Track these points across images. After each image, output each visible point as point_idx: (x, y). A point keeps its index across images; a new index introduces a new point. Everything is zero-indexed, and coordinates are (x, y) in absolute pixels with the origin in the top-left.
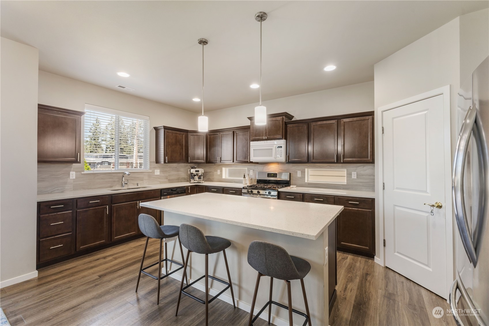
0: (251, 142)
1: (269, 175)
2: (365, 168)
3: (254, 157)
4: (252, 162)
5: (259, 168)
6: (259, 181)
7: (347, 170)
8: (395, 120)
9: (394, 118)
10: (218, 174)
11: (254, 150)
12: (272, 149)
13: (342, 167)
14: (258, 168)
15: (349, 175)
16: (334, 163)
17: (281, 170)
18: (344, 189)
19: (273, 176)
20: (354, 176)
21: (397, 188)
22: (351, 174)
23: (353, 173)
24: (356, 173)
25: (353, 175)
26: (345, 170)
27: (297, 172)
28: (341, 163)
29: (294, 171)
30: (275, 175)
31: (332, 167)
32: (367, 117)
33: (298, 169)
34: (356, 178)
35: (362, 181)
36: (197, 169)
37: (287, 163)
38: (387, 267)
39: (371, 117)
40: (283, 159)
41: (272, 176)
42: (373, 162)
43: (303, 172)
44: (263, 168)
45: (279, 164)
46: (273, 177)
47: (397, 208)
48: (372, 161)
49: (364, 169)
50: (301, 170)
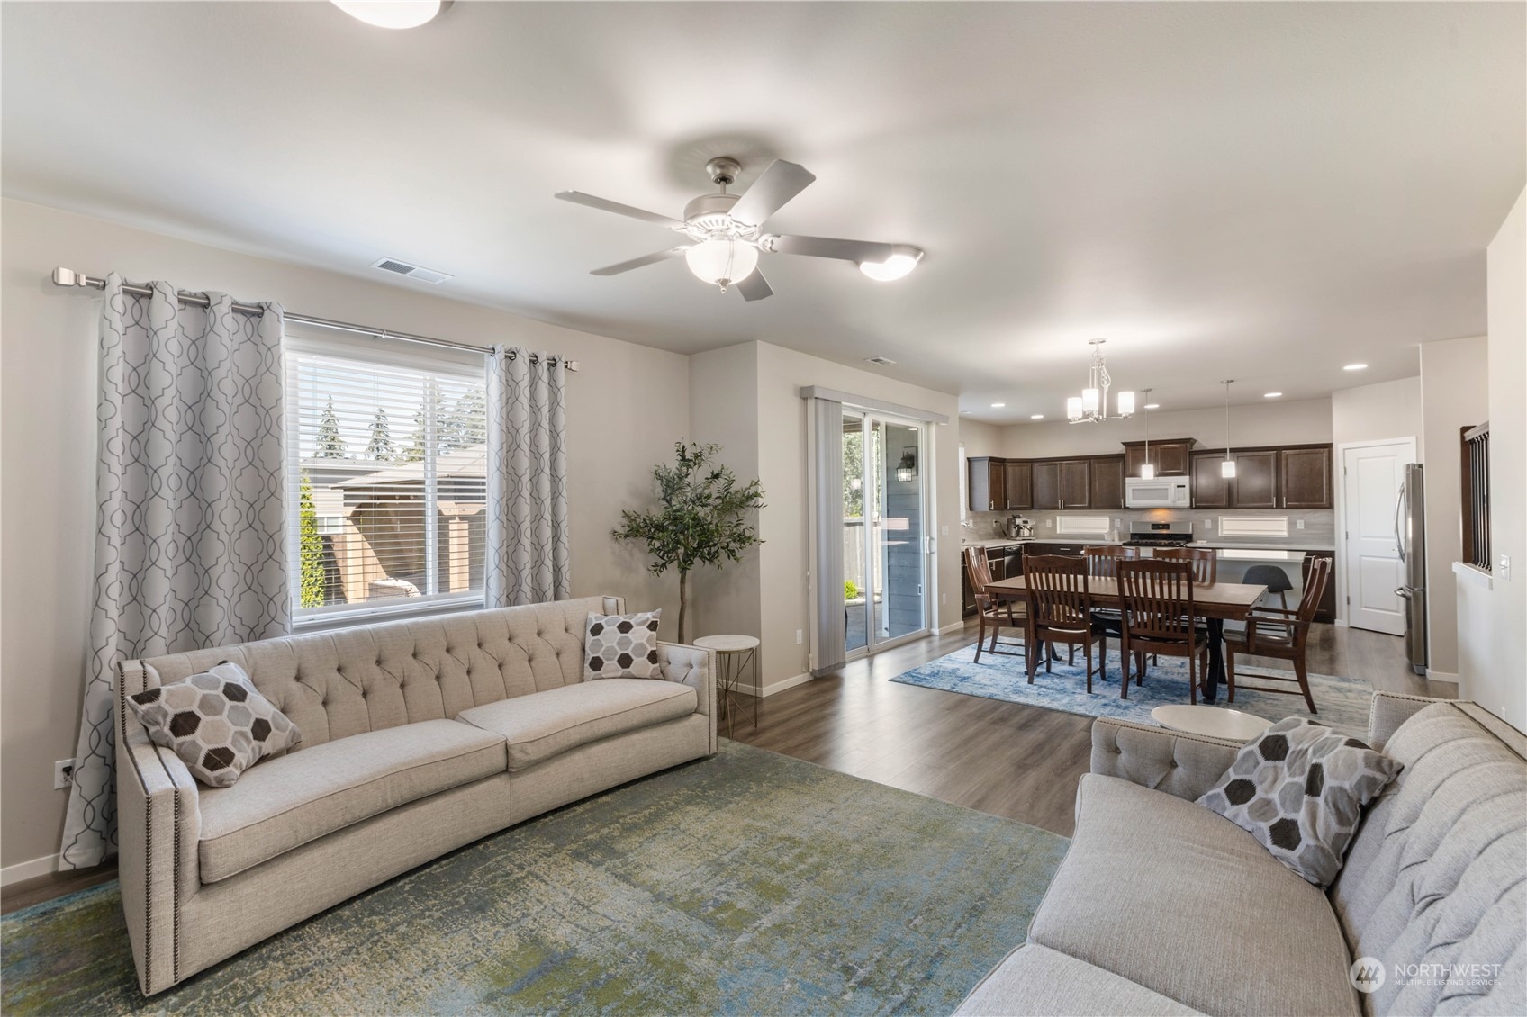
0: (1127, 479)
1: (1155, 526)
2: (1318, 514)
3: (1133, 499)
4: (1128, 508)
5: (1134, 516)
6: (1133, 535)
7: (1290, 517)
8: (1360, 461)
9: (1358, 459)
10: (1047, 526)
11: (1133, 490)
12: (1167, 489)
13: (1281, 514)
14: (1129, 517)
15: (1292, 524)
16: (1272, 508)
17: (1179, 518)
18: (1284, 543)
19: (1161, 527)
20: (1300, 525)
21: (1366, 536)
22: (1295, 523)
23: (1298, 521)
24: (1303, 521)
25: (1298, 524)
26: (1285, 519)
27: (1206, 521)
28: (1283, 508)
29: (1202, 519)
30: (1166, 526)
31: (1264, 514)
32: (1321, 450)
33: (1209, 517)
34: (1303, 527)
35: (1314, 532)
36: (1025, 519)
37: (1191, 507)
38: (1351, 627)
39: (1326, 450)
40: (1187, 503)
42: (1330, 506)
44: (1145, 515)
45: (1175, 511)
47: (1364, 558)
48: (1328, 505)
49: (1318, 517)
50: (1214, 518)
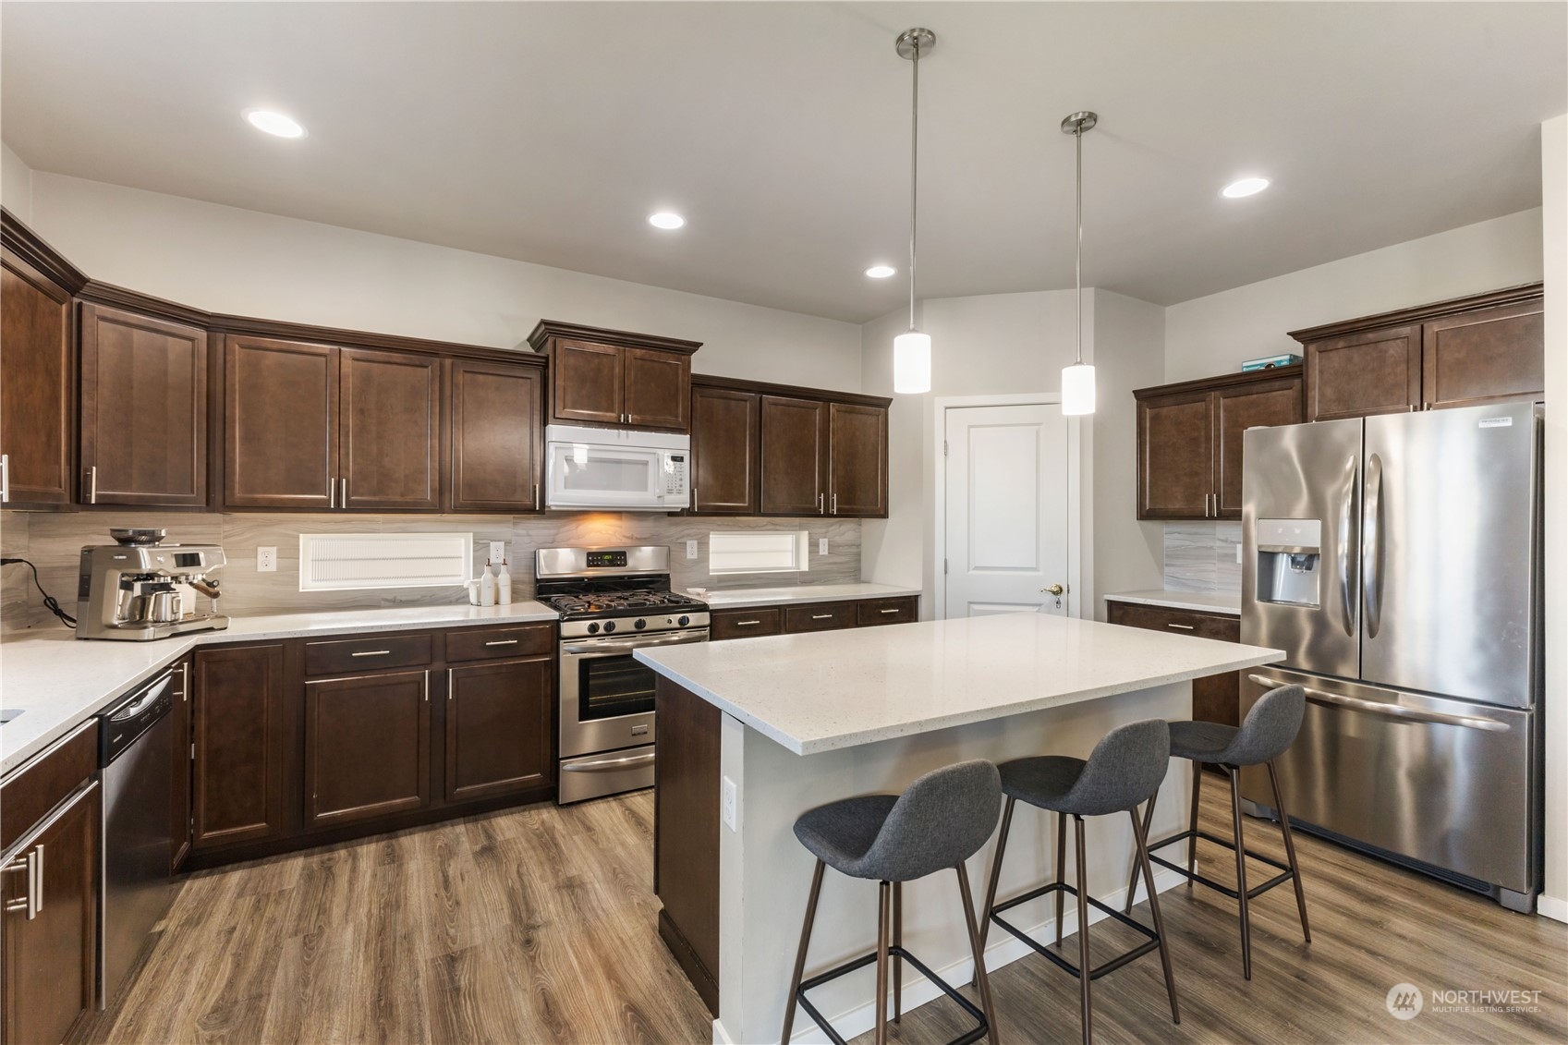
0: (552, 428)
1: (594, 559)
2: (843, 528)
3: (566, 485)
5: (538, 533)
6: (544, 585)
7: (809, 533)
10: (261, 569)
12: (646, 463)
13: (801, 527)
14: (529, 535)
15: (814, 545)
17: (631, 538)
18: (803, 583)
19: (608, 560)
20: (823, 549)
21: (976, 568)
22: (818, 545)
23: (820, 540)
24: (826, 540)
25: (820, 547)
27: (686, 544)
29: (678, 539)
30: (618, 557)
31: (778, 528)
33: (689, 535)
34: (826, 553)
35: (839, 559)
40: (684, 501)
41: (607, 563)
42: (885, 514)
43: (703, 545)
44: (552, 532)
45: (621, 519)
46: (612, 563)
47: (975, 607)
48: (883, 512)
49: (841, 532)
50: (697, 537)
